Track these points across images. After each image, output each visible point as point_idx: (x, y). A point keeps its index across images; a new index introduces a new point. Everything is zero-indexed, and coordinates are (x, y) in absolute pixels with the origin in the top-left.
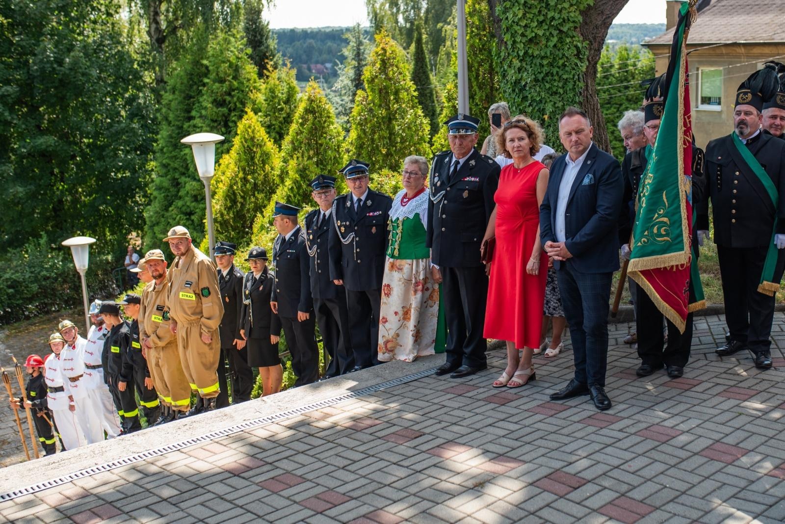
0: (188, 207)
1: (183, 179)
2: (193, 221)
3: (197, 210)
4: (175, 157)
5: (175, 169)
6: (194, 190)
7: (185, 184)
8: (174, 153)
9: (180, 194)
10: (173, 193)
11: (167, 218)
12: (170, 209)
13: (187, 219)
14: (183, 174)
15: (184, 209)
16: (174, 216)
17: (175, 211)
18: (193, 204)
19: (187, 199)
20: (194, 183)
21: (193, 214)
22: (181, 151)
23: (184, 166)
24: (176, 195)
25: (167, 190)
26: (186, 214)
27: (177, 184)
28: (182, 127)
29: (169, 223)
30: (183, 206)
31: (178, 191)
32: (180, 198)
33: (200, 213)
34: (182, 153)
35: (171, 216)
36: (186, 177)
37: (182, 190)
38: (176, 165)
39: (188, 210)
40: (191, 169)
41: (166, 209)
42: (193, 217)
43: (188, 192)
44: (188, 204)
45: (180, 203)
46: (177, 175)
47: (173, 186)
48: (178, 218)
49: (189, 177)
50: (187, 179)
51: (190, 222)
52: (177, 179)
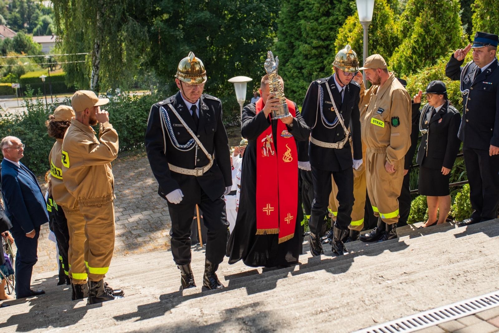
0: (300, 63)
1: (297, 43)
2: (303, 73)
3: (307, 66)
4: (292, 27)
5: (291, 36)
6: (305, 51)
7: (299, 46)
8: (291, 24)
9: (294, 53)
10: (289, 53)
11: (284, 71)
12: (287, 64)
13: (299, 72)
14: (297, 39)
15: (297, 65)
16: (290, 70)
17: (290, 66)
18: (305, 61)
19: (299, 57)
20: (306, 45)
21: (303, 69)
22: (297, 22)
23: (299, 32)
24: (291, 55)
25: (286, 51)
26: (298, 68)
27: (292, 46)
28: (298, 5)
29: (285, 74)
30: (296, 62)
31: (293, 52)
32: (294, 56)
33: (309, 68)
34: (297, 24)
35: (288, 69)
36: (299, 41)
37: (295, 51)
38: (293, 33)
39: (300, 66)
40: (304, 35)
41: (284, 65)
42: (303, 71)
43: (301, 53)
44: (300, 61)
45: (294, 60)
46: (293, 40)
47: (289, 48)
48: (292, 71)
49: (302, 41)
50: (300, 43)
51: (301, 74)
52: (293, 43)
